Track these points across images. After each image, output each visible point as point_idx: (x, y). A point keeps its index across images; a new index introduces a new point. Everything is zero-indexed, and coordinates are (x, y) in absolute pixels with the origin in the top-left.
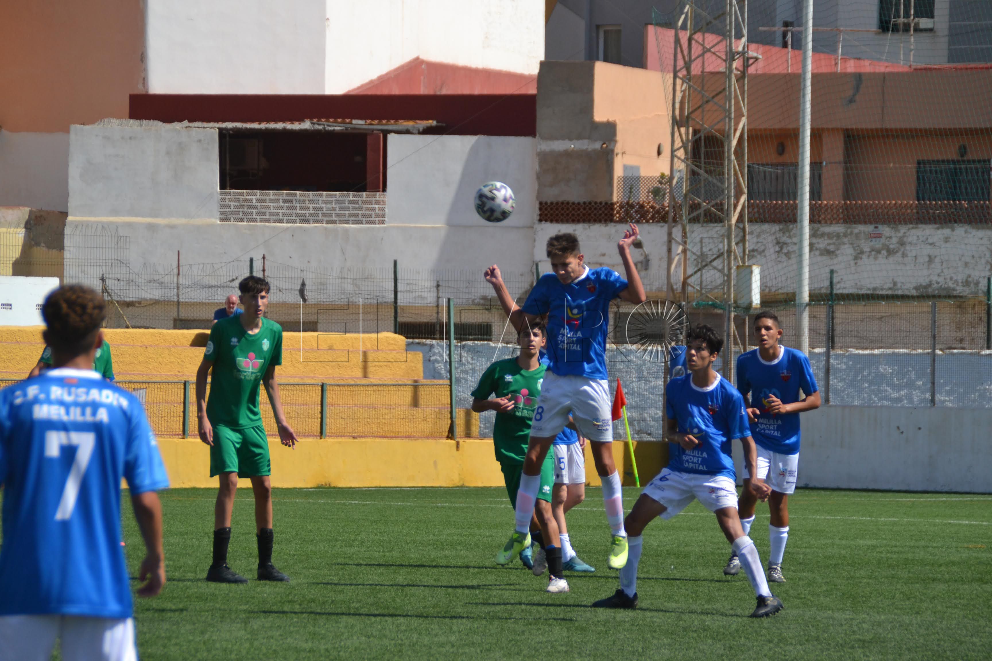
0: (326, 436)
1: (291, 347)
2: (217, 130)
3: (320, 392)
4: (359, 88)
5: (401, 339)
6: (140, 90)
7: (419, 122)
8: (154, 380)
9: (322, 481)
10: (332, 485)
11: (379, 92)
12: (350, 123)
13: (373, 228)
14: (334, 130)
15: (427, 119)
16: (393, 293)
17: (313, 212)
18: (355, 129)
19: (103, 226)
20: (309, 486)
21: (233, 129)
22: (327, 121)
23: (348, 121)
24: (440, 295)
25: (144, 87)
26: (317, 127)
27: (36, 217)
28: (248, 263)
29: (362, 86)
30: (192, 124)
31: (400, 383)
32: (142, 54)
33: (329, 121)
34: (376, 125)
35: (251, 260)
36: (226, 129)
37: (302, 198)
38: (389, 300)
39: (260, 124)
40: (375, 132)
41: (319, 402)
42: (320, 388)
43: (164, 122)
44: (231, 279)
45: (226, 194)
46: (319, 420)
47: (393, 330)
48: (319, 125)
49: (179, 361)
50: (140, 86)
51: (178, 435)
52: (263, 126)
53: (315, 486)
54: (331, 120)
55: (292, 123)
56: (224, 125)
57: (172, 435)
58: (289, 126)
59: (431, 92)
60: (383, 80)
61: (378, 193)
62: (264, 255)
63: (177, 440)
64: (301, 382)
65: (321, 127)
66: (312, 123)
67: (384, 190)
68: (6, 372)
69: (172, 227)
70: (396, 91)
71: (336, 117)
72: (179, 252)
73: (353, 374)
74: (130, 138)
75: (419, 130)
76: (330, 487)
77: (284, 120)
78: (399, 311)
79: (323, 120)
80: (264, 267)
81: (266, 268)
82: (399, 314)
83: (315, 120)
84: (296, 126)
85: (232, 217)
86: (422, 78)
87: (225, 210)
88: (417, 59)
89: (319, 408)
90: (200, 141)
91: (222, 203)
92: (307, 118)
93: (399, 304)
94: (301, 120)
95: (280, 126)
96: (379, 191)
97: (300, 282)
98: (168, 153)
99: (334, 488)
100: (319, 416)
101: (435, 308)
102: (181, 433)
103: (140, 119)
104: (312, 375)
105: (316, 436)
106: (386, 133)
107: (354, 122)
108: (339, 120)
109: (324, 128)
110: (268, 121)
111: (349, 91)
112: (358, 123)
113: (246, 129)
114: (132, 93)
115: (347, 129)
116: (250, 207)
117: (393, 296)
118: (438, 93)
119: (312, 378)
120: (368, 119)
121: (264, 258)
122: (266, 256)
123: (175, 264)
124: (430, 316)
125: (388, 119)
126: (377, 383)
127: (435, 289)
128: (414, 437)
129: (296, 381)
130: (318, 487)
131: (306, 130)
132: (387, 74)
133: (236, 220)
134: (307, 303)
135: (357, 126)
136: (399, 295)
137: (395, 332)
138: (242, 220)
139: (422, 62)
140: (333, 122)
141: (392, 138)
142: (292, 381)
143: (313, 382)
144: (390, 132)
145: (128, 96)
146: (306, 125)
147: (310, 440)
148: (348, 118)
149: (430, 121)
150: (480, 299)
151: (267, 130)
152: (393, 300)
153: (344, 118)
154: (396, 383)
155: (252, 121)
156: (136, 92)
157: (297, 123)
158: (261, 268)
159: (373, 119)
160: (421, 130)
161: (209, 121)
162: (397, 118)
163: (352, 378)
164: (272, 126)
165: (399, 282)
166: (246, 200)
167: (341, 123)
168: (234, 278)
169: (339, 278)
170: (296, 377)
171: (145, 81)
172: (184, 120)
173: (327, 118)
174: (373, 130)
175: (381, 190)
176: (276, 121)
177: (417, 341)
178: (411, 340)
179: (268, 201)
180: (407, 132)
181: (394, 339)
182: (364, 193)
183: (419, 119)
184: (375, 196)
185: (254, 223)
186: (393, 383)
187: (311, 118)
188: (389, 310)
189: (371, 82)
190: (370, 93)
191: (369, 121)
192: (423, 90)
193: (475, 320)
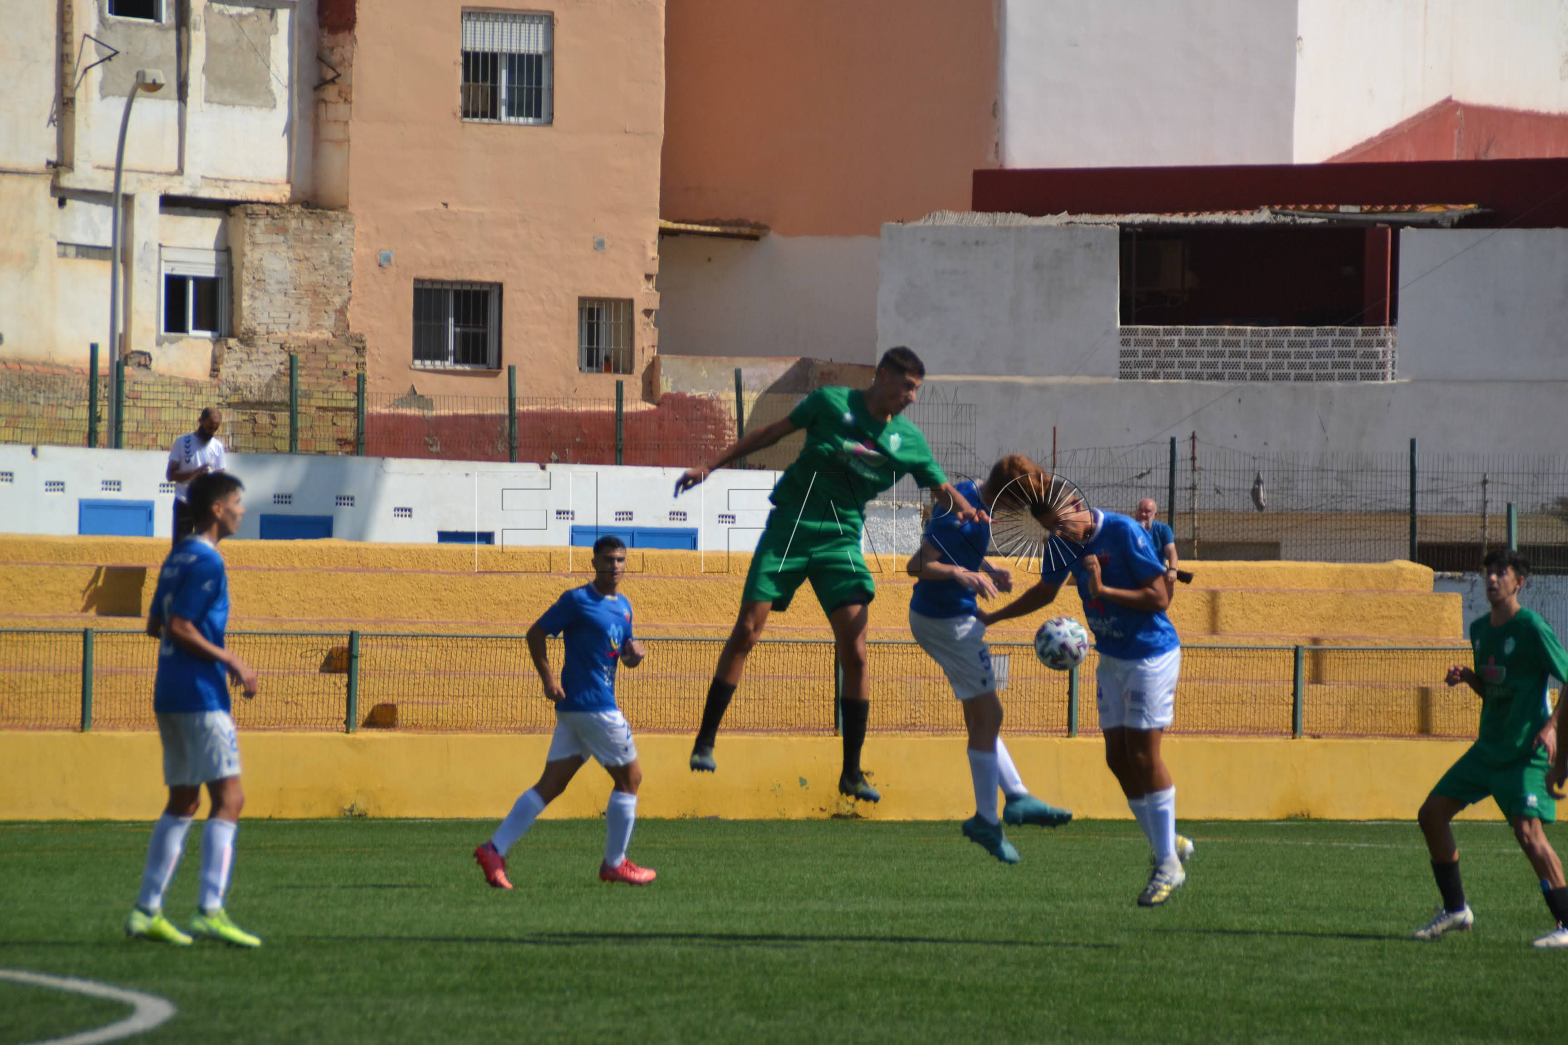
0: (1302, 734)
1: (1242, 587)
2: (1118, 227)
3: (1292, 660)
4: (1349, 152)
5: (1425, 572)
6: (990, 163)
7: (1451, 206)
8: (1019, 641)
9: (1295, 809)
10: (1314, 815)
11: (1383, 159)
12: (1336, 211)
13: (1375, 386)
14: (1310, 224)
15: (1466, 203)
16: (1409, 494)
17: (1274, 360)
18: (1343, 220)
19: (933, 388)
20: (1274, 817)
21: (1143, 225)
22: (1297, 208)
23: (1331, 207)
24: (1488, 497)
25: (997, 157)
26: (1281, 219)
27: (822, 373)
28: (1169, 447)
29: (1355, 148)
30: (1076, 219)
31: (1425, 646)
32: (995, 104)
33: (1301, 210)
34: (1381, 215)
35: (1173, 441)
36: (1131, 225)
37: (1257, 339)
38: (1403, 507)
39: (1186, 215)
40: (1378, 225)
41: (1291, 678)
42: (1292, 655)
43: (1030, 216)
44: (1139, 473)
45: (1130, 332)
46: (1291, 707)
47: (1408, 555)
48: (1285, 215)
49: (1060, 609)
50: (991, 157)
51: (1061, 731)
52: (1191, 219)
53: (1285, 817)
54: (1304, 207)
55: (1240, 214)
56: (1128, 218)
57: (1051, 731)
58: (1234, 218)
59: (1471, 157)
60: (1389, 137)
61: (1383, 328)
62: (1194, 433)
63: (1058, 740)
64: (1259, 644)
65: (1288, 219)
66: (1273, 213)
67: (1393, 322)
68: (787, 628)
69: (1042, 388)
70: (1411, 155)
71: (1312, 202)
72: (1054, 429)
73: (1345, 630)
74: (977, 243)
75: (1453, 221)
76: (1309, 819)
77: (1225, 209)
78: (1418, 525)
79: (1291, 207)
80: (1193, 453)
81: (1197, 455)
82: (1418, 530)
83: (1277, 208)
84: (1247, 218)
85: (1139, 371)
86: (1456, 132)
87: (1129, 359)
88: (1448, 100)
89: (1291, 686)
90: (1088, 245)
91: (1125, 348)
92: (1264, 204)
93: (1418, 513)
94: (1254, 206)
95: (1219, 218)
96: (1385, 325)
97: (1253, 478)
98: (1037, 266)
99: (1316, 820)
100: (1291, 700)
101: (1479, 520)
102: (1065, 727)
103: (992, 211)
104: (1276, 633)
105: (1286, 734)
106: (1396, 227)
107: (1343, 209)
108: (1318, 207)
109: (1294, 221)
110: (1199, 211)
111: (1333, 158)
112: (1349, 210)
113: (1165, 224)
114: (978, 168)
115: (1330, 220)
116: (1168, 354)
117: (1408, 499)
118: (1483, 158)
119: (1279, 637)
120: (1366, 204)
121: (1193, 437)
122: (1196, 434)
123: (1049, 451)
124: (1472, 533)
125: (1400, 203)
126: (1386, 647)
127: (1480, 487)
128: (1449, 736)
129: (1252, 642)
130: (1289, 819)
131: (1263, 225)
132: (1396, 128)
133: (1146, 376)
134: (1265, 511)
135: (1347, 217)
136: (1418, 497)
137: (1412, 559)
138: (1155, 376)
139: (1457, 105)
140: (1306, 210)
141: (1406, 234)
142: (1244, 643)
143: (1279, 644)
144: (1404, 224)
145: (971, 173)
146: (1264, 216)
147: (1276, 740)
148: (1331, 204)
149: (1471, 206)
150: (1557, 503)
151: (1199, 224)
152: (1409, 506)
153: (1325, 203)
154: (1418, 646)
155: (1173, 212)
156: (984, 166)
157: (1248, 212)
158: (1190, 456)
159: (1374, 204)
160: (1456, 220)
161: (1101, 212)
162: (1416, 200)
163: (1344, 639)
164: (1207, 218)
165: (1419, 475)
166: (1161, 343)
167: (1320, 211)
168: (1145, 471)
169: (1318, 470)
170: (1250, 636)
171: (998, 148)
172: (1063, 211)
173: (1298, 203)
174: (1375, 222)
175: (1388, 321)
176: (1213, 210)
177: (1449, 574)
178: (1439, 573)
179: (1198, 343)
180: (1433, 224)
181: (1413, 572)
182: (1360, 328)
183: (1451, 203)
184: (1377, 333)
185: (1175, 381)
186: (1414, 646)
187: (1271, 205)
188: (1402, 523)
189: (1370, 141)
190: (1368, 159)
191: (1366, 208)
192: (1456, 153)
193: (1550, 540)
